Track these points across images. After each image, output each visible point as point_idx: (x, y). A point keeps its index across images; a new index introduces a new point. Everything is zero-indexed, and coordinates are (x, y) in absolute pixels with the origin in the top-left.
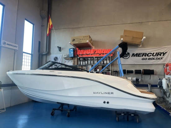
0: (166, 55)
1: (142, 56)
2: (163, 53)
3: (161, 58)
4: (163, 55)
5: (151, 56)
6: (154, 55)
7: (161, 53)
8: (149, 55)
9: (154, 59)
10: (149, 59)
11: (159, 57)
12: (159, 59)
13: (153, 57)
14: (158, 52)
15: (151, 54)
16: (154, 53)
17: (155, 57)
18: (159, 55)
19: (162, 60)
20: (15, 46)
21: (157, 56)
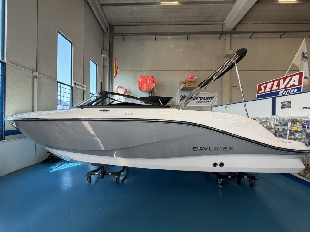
0: (214, 99)
1: (196, 99)
2: (212, 97)
3: (210, 101)
4: (212, 99)
5: (202, 99)
6: (205, 98)
7: (210, 97)
8: (201, 98)
9: (204, 102)
10: (201, 102)
11: (208, 100)
12: (208, 102)
13: (204, 100)
14: (208, 96)
15: (203, 97)
16: (205, 97)
17: (206, 101)
18: (209, 99)
19: (210, 103)
20: (84, 87)
21: (207, 99)
